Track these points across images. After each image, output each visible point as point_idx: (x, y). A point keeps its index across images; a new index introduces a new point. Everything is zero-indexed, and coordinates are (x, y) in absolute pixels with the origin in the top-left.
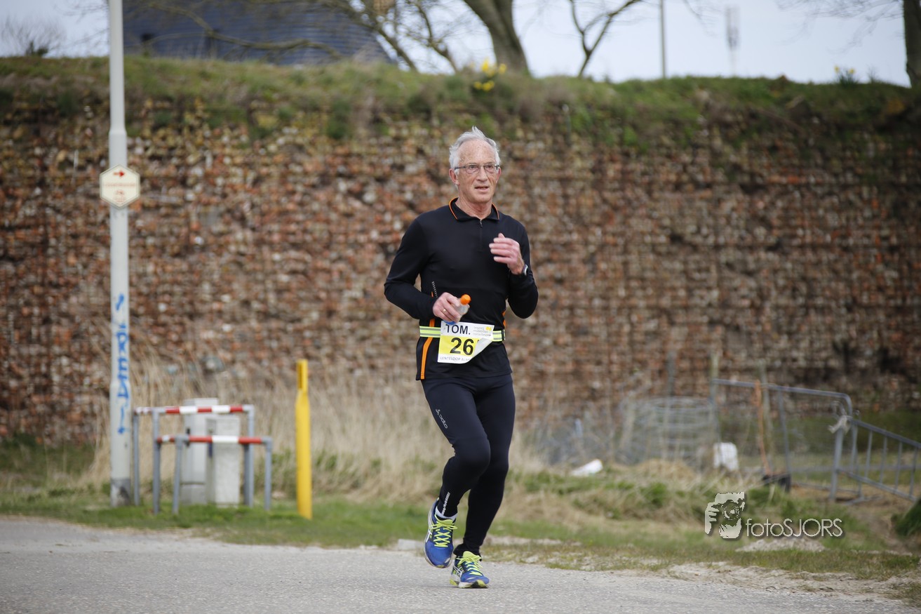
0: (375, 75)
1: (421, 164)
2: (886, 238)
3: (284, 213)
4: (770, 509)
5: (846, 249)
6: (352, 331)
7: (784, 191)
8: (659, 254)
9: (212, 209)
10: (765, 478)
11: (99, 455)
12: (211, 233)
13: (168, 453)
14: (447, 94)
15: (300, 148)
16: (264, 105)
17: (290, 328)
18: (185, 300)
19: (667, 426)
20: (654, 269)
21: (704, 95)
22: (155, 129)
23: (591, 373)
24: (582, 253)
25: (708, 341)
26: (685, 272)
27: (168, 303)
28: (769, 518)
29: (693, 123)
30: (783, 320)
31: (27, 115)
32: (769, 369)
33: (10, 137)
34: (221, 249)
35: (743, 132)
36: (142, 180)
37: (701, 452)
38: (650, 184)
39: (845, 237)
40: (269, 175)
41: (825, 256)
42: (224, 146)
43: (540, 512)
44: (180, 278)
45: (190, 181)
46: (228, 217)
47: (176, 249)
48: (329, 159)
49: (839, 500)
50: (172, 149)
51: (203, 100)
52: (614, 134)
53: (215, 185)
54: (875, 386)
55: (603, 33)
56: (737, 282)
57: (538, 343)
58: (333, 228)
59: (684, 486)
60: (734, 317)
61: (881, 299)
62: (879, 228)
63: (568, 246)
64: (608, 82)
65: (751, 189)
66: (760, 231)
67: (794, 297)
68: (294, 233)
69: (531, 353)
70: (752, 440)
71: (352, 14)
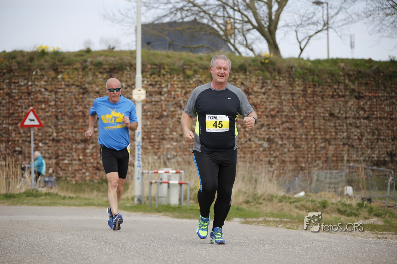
1: (243, 88)
4: (364, 210)
5: (392, 119)
7: (370, 99)
8: (326, 120)
9: (170, 103)
10: (363, 199)
11: (130, 187)
12: (170, 111)
13: (154, 186)
14: (252, 64)
15: (201, 82)
16: (189, 67)
18: (160, 134)
19: (328, 180)
20: (324, 125)
21: (342, 65)
22: (151, 75)
23: (301, 161)
24: (299, 119)
25: (343, 151)
26: (335, 126)
27: (155, 135)
28: (364, 212)
29: (338, 74)
30: (369, 144)
31: (108, 70)
32: (364, 161)
33: (102, 78)
34: (173, 116)
35: (356, 78)
36: (147, 92)
37: (340, 189)
38: (323, 95)
39: (392, 115)
41: (384, 121)
42: (174, 81)
43: (283, 209)
44: (159, 126)
45: (163, 93)
46: (175, 106)
47: (158, 116)
49: (389, 207)
50: (157, 82)
51: (168, 65)
52: (310, 78)
53: (171, 94)
55: (307, 43)
56: (353, 130)
57: (283, 150)
59: (333, 201)
60: (352, 142)
63: (293, 117)
64: (308, 60)
65: (358, 98)
66: (362, 113)
67: (373, 136)
69: (280, 154)
70: (358, 185)
71: (219, 36)
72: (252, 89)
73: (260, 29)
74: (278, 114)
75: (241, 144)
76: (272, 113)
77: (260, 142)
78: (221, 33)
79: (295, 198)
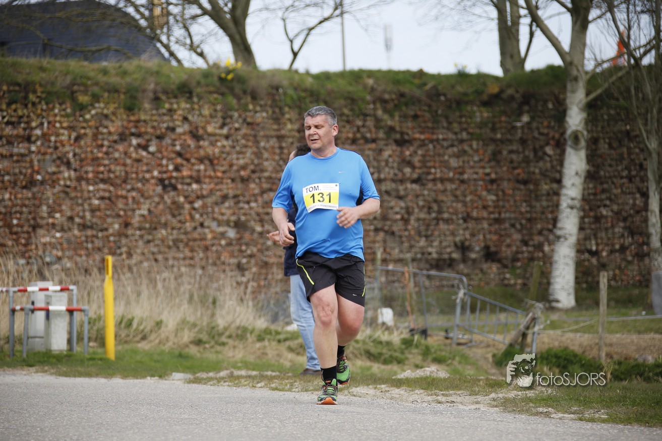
0: (155, 69)
1: (186, 127)
2: (488, 174)
3: (95, 159)
4: (415, 351)
5: (463, 182)
6: (141, 237)
7: (423, 144)
9: (48, 157)
10: (412, 330)
12: (47, 172)
13: (19, 318)
14: (203, 81)
15: (106, 116)
16: (82, 88)
17: (100, 234)
18: (30, 217)
21: (370, 82)
22: (9, 104)
25: (374, 242)
27: (19, 219)
28: (414, 356)
29: (363, 100)
30: (422, 228)
32: (413, 260)
34: (54, 183)
35: (396, 106)
37: (370, 314)
39: (462, 173)
40: (85, 134)
41: (450, 186)
42: (56, 115)
43: (266, 354)
44: (27, 202)
45: (33, 139)
46: (58, 162)
47: (24, 183)
48: (125, 123)
49: (459, 344)
50: (21, 117)
51: (41, 85)
53: (50, 141)
54: (482, 270)
55: (304, 42)
56: (392, 204)
57: (264, 244)
58: (128, 169)
60: (391, 226)
61: (485, 214)
62: (484, 168)
64: (308, 73)
65: (402, 143)
66: (408, 170)
67: (429, 213)
68: (102, 173)
69: (259, 250)
70: (403, 306)
71: (139, 29)
72: (204, 128)
73: (216, 14)
74: (254, 176)
75: (186, 233)
76: (243, 173)
77: (221, 229)
78: (143, 23)
79: (287, 332)
